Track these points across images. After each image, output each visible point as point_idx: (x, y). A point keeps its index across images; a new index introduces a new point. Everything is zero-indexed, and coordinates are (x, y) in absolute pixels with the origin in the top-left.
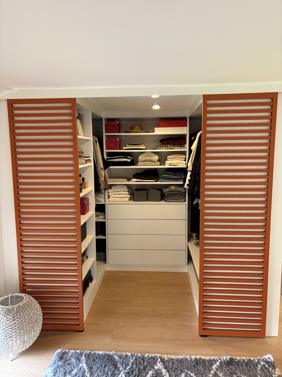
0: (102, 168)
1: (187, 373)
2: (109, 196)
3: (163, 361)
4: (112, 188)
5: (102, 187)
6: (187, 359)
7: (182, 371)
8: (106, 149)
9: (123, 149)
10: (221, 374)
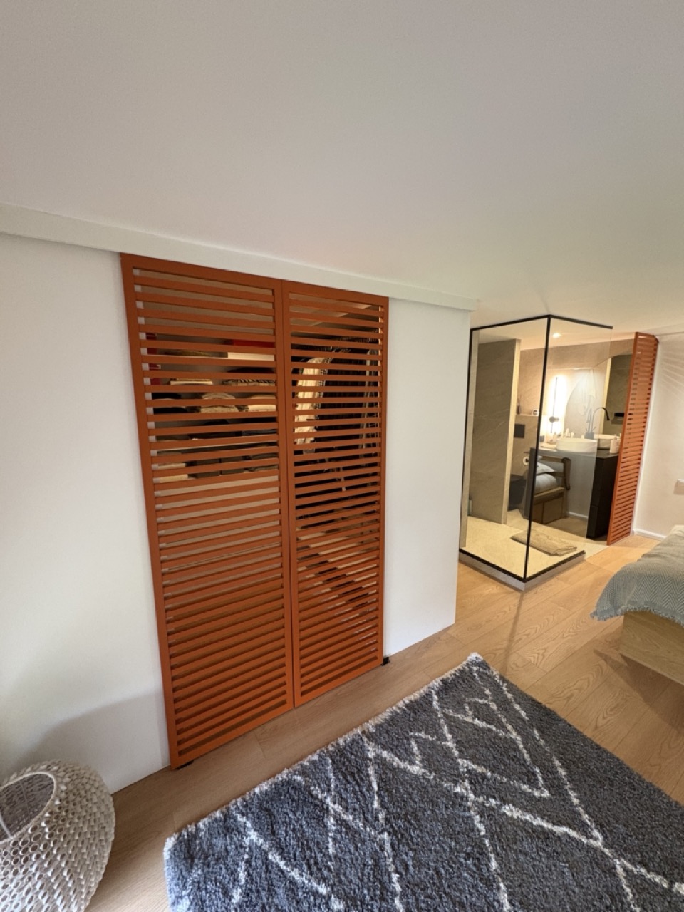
3: (371, 737)
6: (397, 713)
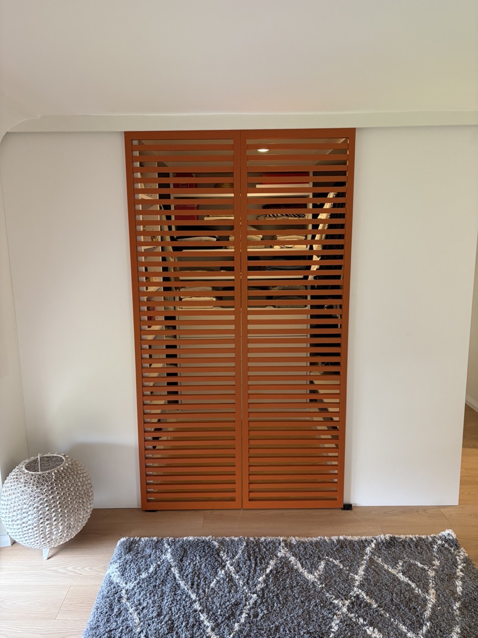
1: (329, 561)
6: (325, 541)
7: (320, 558)
10: (380, 559)
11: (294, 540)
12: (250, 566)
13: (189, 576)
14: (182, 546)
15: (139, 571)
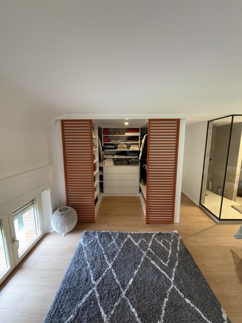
0: (101, 151)
1: (142, 239)
2: (104, 163)
3: (131, 234)
4: (106, 159)
5: (102, 159)
6: (141, 233)
7: (139, 239)
8: (103, 142)
9: (111, 142)
10: (156, 239)
11: (132, 233)
12: (119, 240)
13: (102, 243)
14: (101, 234)
15: (88, 241)
